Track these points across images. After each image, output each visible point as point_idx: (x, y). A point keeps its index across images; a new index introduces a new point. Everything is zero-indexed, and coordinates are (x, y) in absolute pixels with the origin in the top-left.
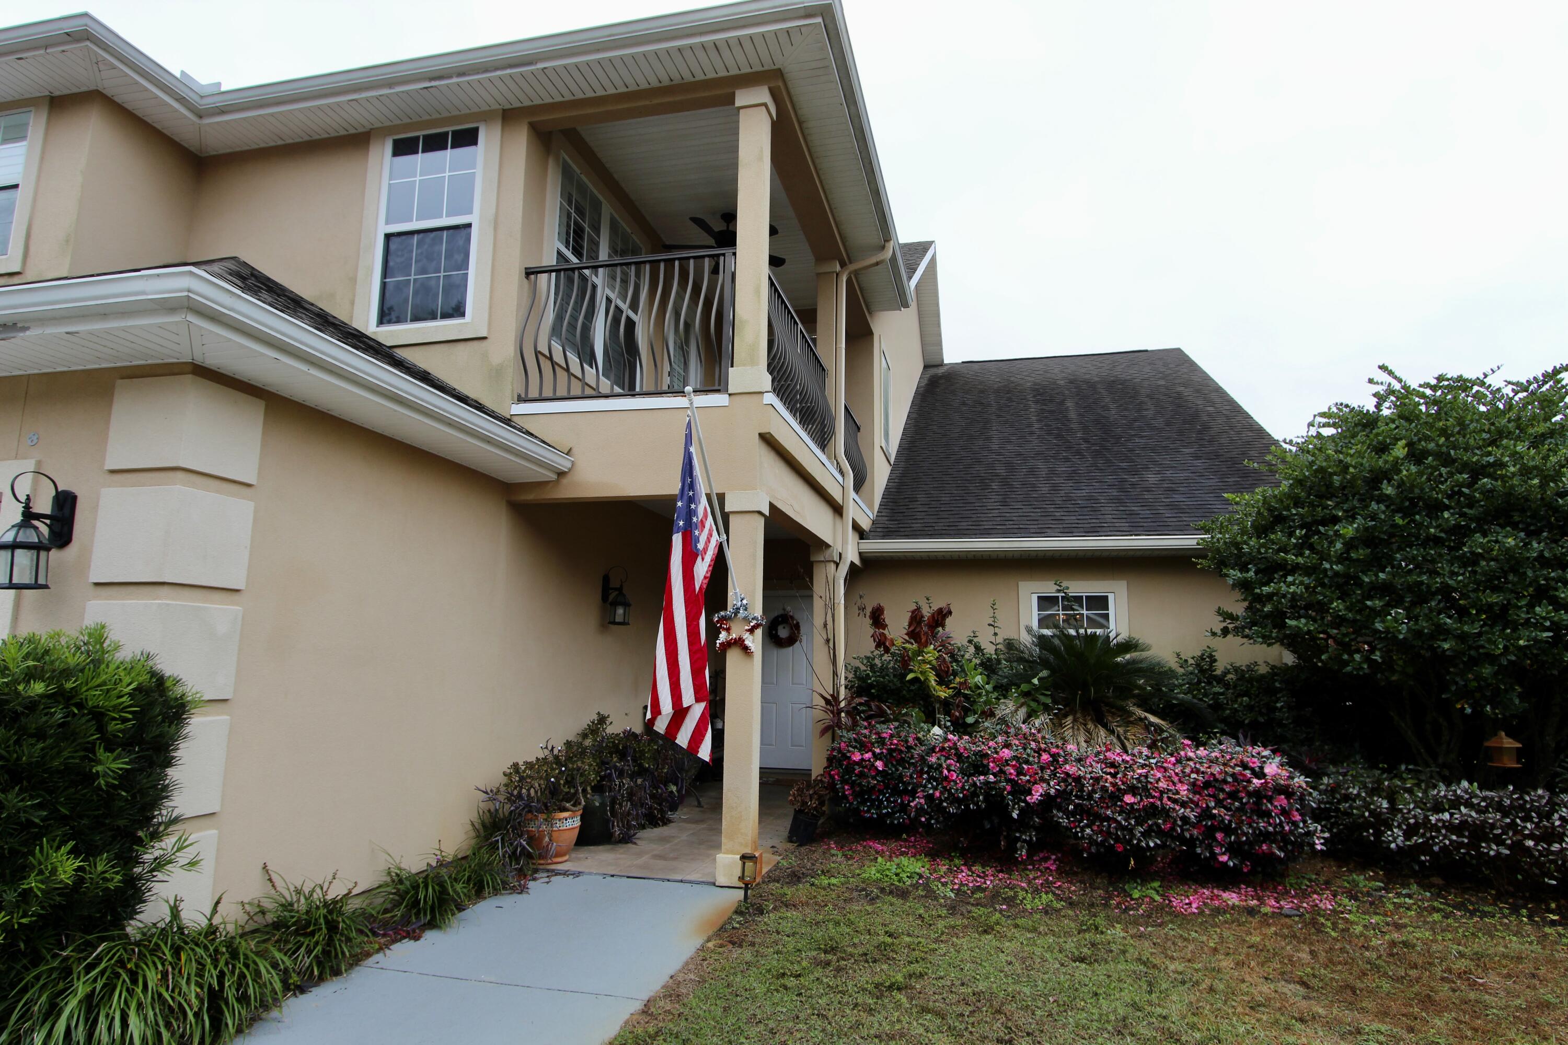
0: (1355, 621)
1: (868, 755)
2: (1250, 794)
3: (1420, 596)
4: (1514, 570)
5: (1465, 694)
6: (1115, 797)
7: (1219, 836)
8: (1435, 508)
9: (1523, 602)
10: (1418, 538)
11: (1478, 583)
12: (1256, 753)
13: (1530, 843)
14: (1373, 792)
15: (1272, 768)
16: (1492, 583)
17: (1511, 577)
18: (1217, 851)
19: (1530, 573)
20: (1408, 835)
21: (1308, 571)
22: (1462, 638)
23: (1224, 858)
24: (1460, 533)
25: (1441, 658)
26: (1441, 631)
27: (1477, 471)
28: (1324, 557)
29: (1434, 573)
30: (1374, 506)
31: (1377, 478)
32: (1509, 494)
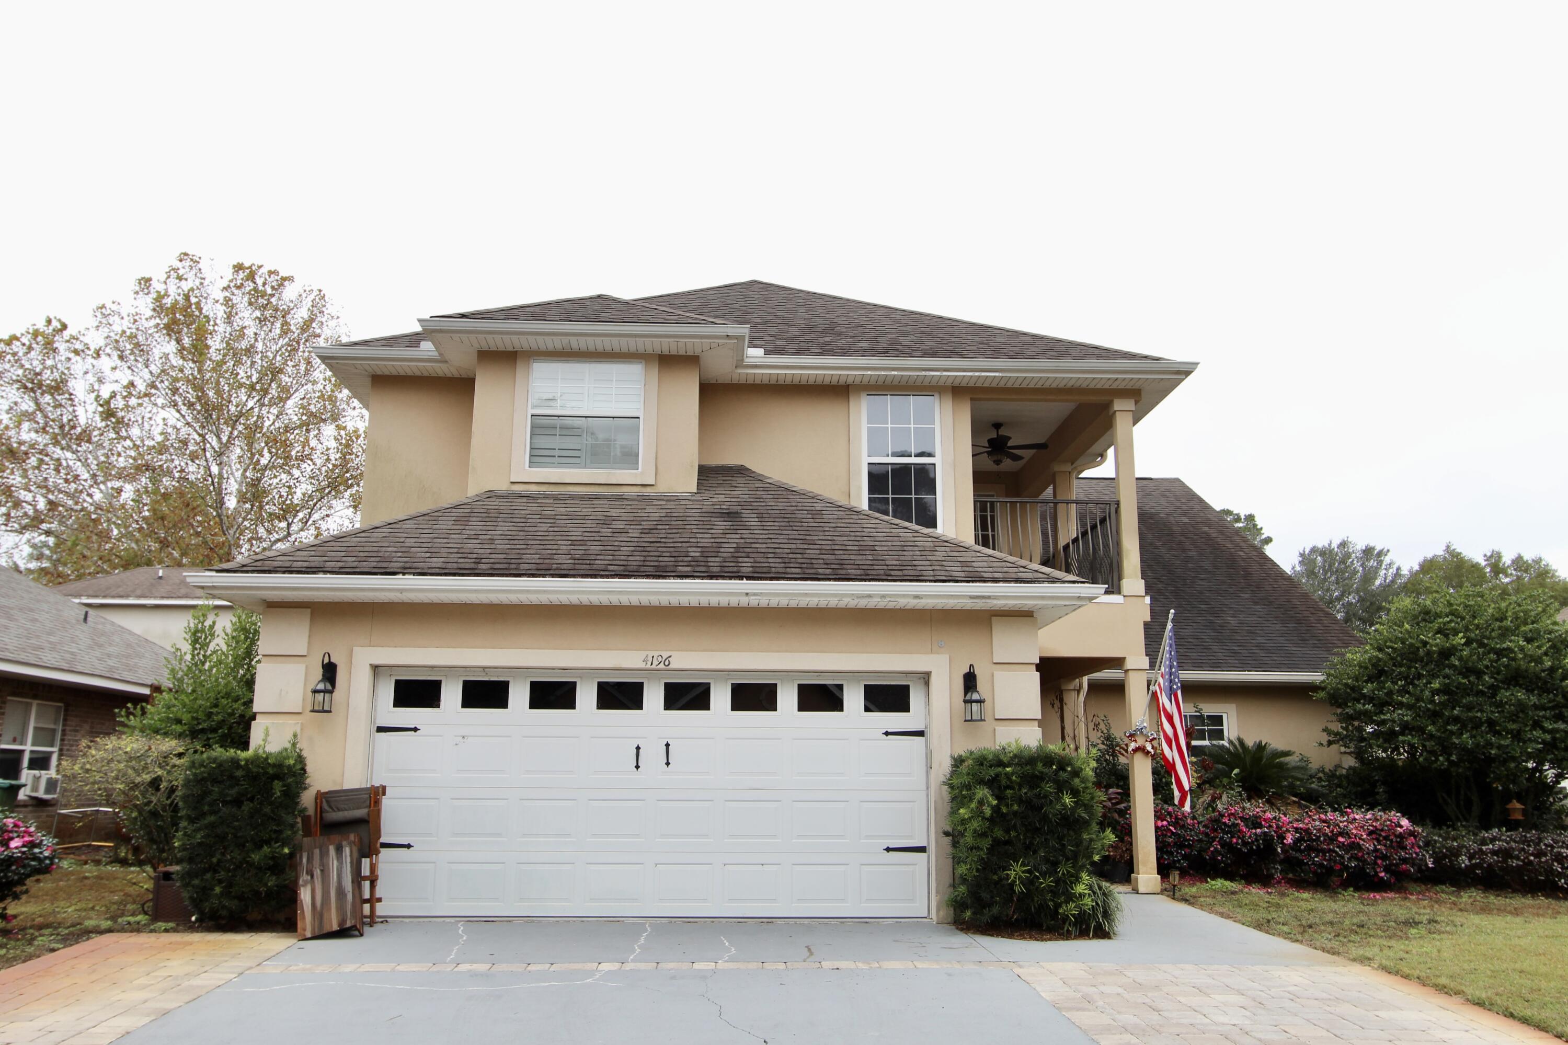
0: (1440, 737)
1: (1165, 823)
2: (1396, 836)
3: (1477, 723)
4: (1522, 711)
5: (1498, 779)
6: (1332, 839)
7: (1379, 862)
8: (1479, 674)
9: (1527, 729)
10: (1472, 691)
11: (1505, 717)
12: (1394, 815)
13: (1532, 858)
14: (1445, 839)
15: (1405, 822)
16: (1513, 718)
17: (1521, 715)
18: (1378, 870)
19: (1530, 713)
20: (1470, 859)
21: (1409, 707)
22: (1499, 747)
23: (1382, 874)
24: (1494, 689)
25: (1490, 760)
26: (1490, 744)
27: (1500, 653)
28: (1418, 699)
29: (1482, 711)
30: (1447, 670)
31: (1446, 654)
32: (1518, 669)
